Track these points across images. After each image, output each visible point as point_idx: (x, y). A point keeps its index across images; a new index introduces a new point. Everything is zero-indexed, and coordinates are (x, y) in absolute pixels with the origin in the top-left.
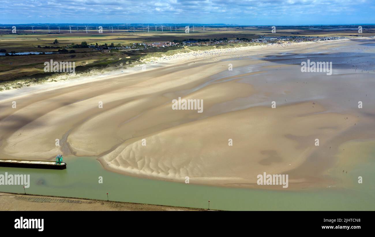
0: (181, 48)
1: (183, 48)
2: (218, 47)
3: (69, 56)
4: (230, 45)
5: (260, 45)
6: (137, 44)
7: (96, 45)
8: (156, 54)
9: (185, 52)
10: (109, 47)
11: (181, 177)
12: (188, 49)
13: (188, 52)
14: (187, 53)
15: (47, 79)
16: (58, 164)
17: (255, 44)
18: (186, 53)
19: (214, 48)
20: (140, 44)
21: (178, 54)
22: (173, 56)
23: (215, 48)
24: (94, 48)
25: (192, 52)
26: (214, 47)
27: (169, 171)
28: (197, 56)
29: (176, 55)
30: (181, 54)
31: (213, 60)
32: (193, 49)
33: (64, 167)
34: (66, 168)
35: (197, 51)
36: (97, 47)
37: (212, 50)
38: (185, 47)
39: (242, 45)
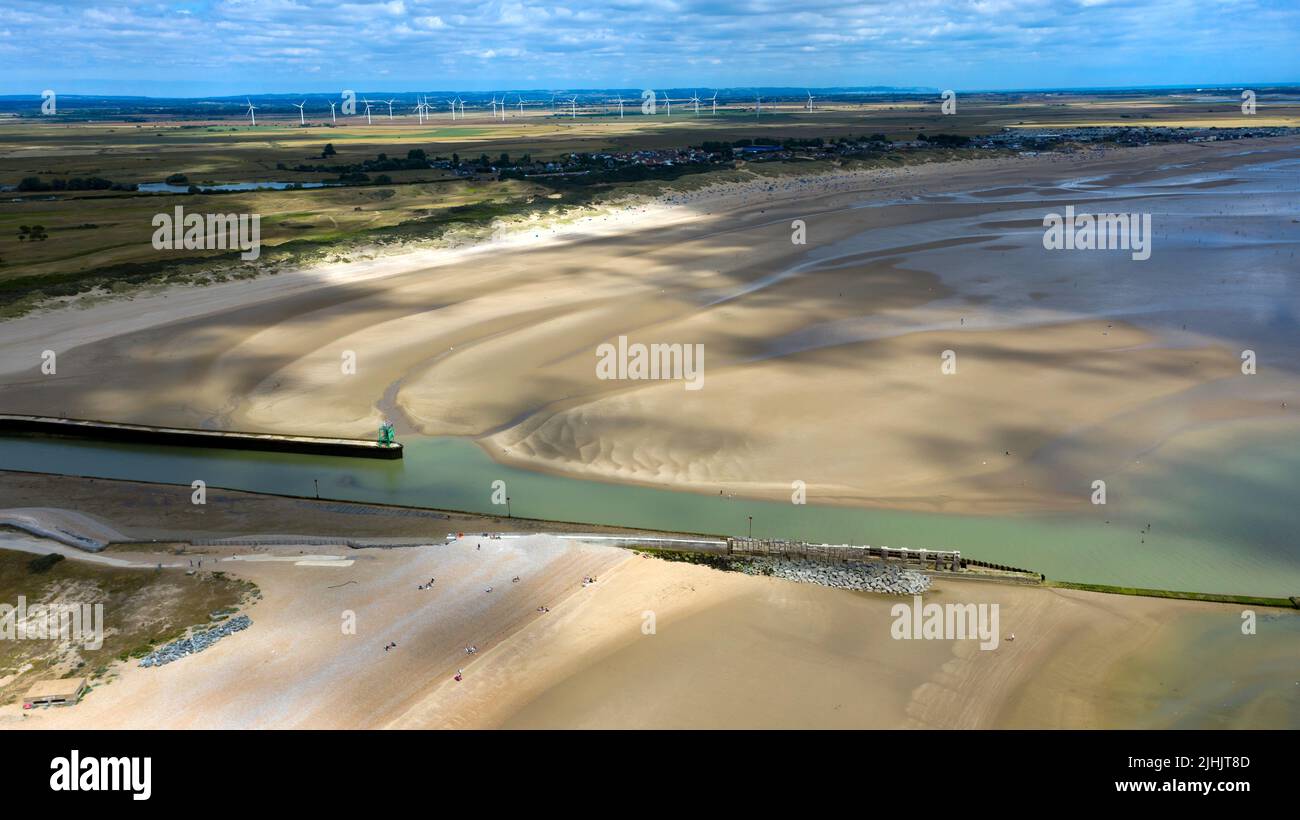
0: (725, 167)
1: (733, 167)
2: (848, 163)
3: (376, 194)
4: (889, 158)
5: (992, 157)
6: (583, 155)
7: (452, 159)
8: (641, 186)
9: (737, 181)
10: (494, 166)
11: (689, 480)
12: (746, 171)
13: (747, 181)
14: (744, 184)
15: (324, 255)
16: (383, 446)
17: (976, 155)
18: (740, 183)
19: (834, 166)
20: (594, 157)
21: (715, 185)
22: (698, 191)
23: (838, 167)
24: (447, 169)
25: (760, 180)
26: (835, 163)
27: (661, 468)
28: (775, 192)
29: (705, 189)
30: (724, 187)
31: (827, 205)
32: (762, 172)
33: (396, 454)
34: (401, 457)
35: (777, 177)
36: (456, 167)
37: (825, 175)
38: (737, 165)
39: (929, 159)
